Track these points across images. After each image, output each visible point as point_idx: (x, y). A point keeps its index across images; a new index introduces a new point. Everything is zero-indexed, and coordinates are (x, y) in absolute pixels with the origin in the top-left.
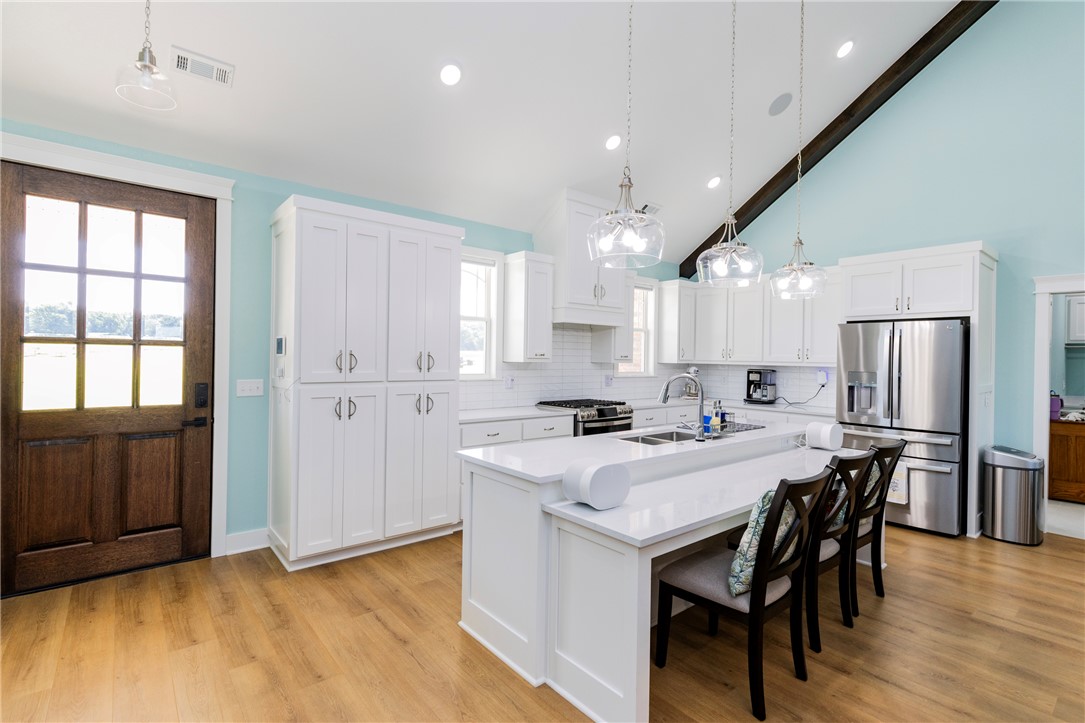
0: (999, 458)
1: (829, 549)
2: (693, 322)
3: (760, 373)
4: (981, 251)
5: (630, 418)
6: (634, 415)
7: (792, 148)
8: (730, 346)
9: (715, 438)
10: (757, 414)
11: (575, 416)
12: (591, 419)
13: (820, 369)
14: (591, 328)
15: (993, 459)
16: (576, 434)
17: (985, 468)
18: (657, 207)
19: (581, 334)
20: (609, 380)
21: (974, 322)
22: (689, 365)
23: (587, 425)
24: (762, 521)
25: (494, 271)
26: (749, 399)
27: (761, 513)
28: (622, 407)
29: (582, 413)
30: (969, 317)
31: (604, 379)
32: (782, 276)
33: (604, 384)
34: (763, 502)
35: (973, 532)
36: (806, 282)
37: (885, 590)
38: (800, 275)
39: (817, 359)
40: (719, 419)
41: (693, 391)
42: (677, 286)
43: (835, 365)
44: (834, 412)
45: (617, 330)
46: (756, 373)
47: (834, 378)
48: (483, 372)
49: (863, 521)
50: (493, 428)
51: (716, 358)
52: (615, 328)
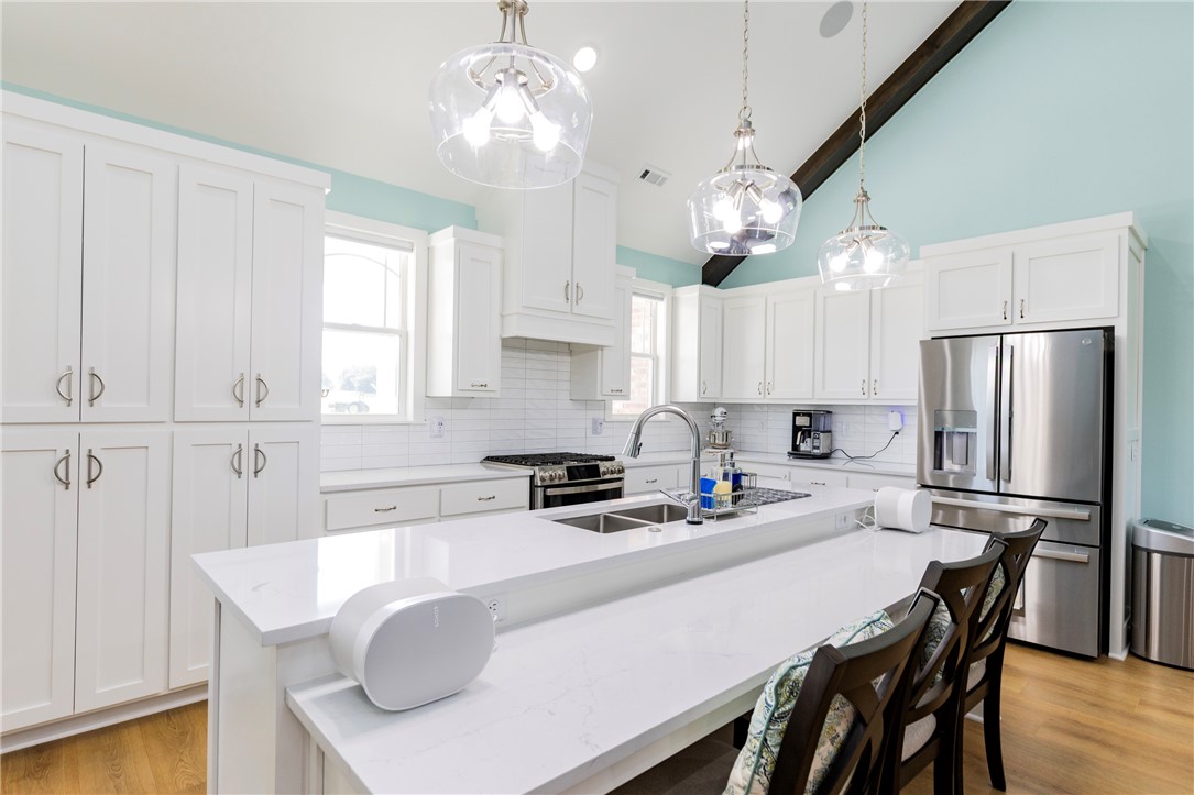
0: (1156, 539)
1: (918, 735)
2: (719, 346)
3: (810, 415)
4: (1131, 228)
5: (620, 479)
6: (627, 475)
7: (854, 96)
8: (769, 379)
9: (722, 517)
10: (806, 472)
11: (532, 477)
12: (556, 482)
13: (893, 408)
14: (570, 349)
15: (1148, 541)
16: (532, 507)
17: (1137, 555)
18: (663, 175)
19: (555, 357)
20: (597, 426)
21: (1121, 333)
22: (715, 405)
23: (550, 492)
24: (774, 740)
25: (412, 257)
26: (796, 453)
27: (772, 720)
28: (608, 464)
29: (542, 473)
30: (1113, 327)
31: (590, 424)
32: (837, 251)
33: (590, 431)
34: (778, 695)
35: (1118, 652)
36: (874, 261)
37: (1007, 775)
38: (864, 247)
39: (888, 395)
40: (729, 484)
41: (719, 442)
42: (697, 294)
43: (915, 403)
44: (914, 470)
45: (605, 350)
46: (804, 415)
47: (912, 422)
48: (396, 412)
49: (973, 665)
50: (386, 498)
51: (750, 395)
52: (602, 348)
